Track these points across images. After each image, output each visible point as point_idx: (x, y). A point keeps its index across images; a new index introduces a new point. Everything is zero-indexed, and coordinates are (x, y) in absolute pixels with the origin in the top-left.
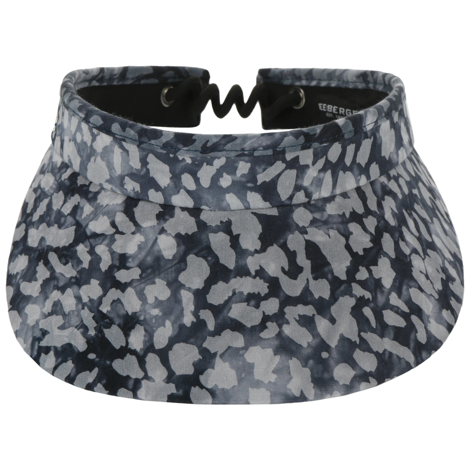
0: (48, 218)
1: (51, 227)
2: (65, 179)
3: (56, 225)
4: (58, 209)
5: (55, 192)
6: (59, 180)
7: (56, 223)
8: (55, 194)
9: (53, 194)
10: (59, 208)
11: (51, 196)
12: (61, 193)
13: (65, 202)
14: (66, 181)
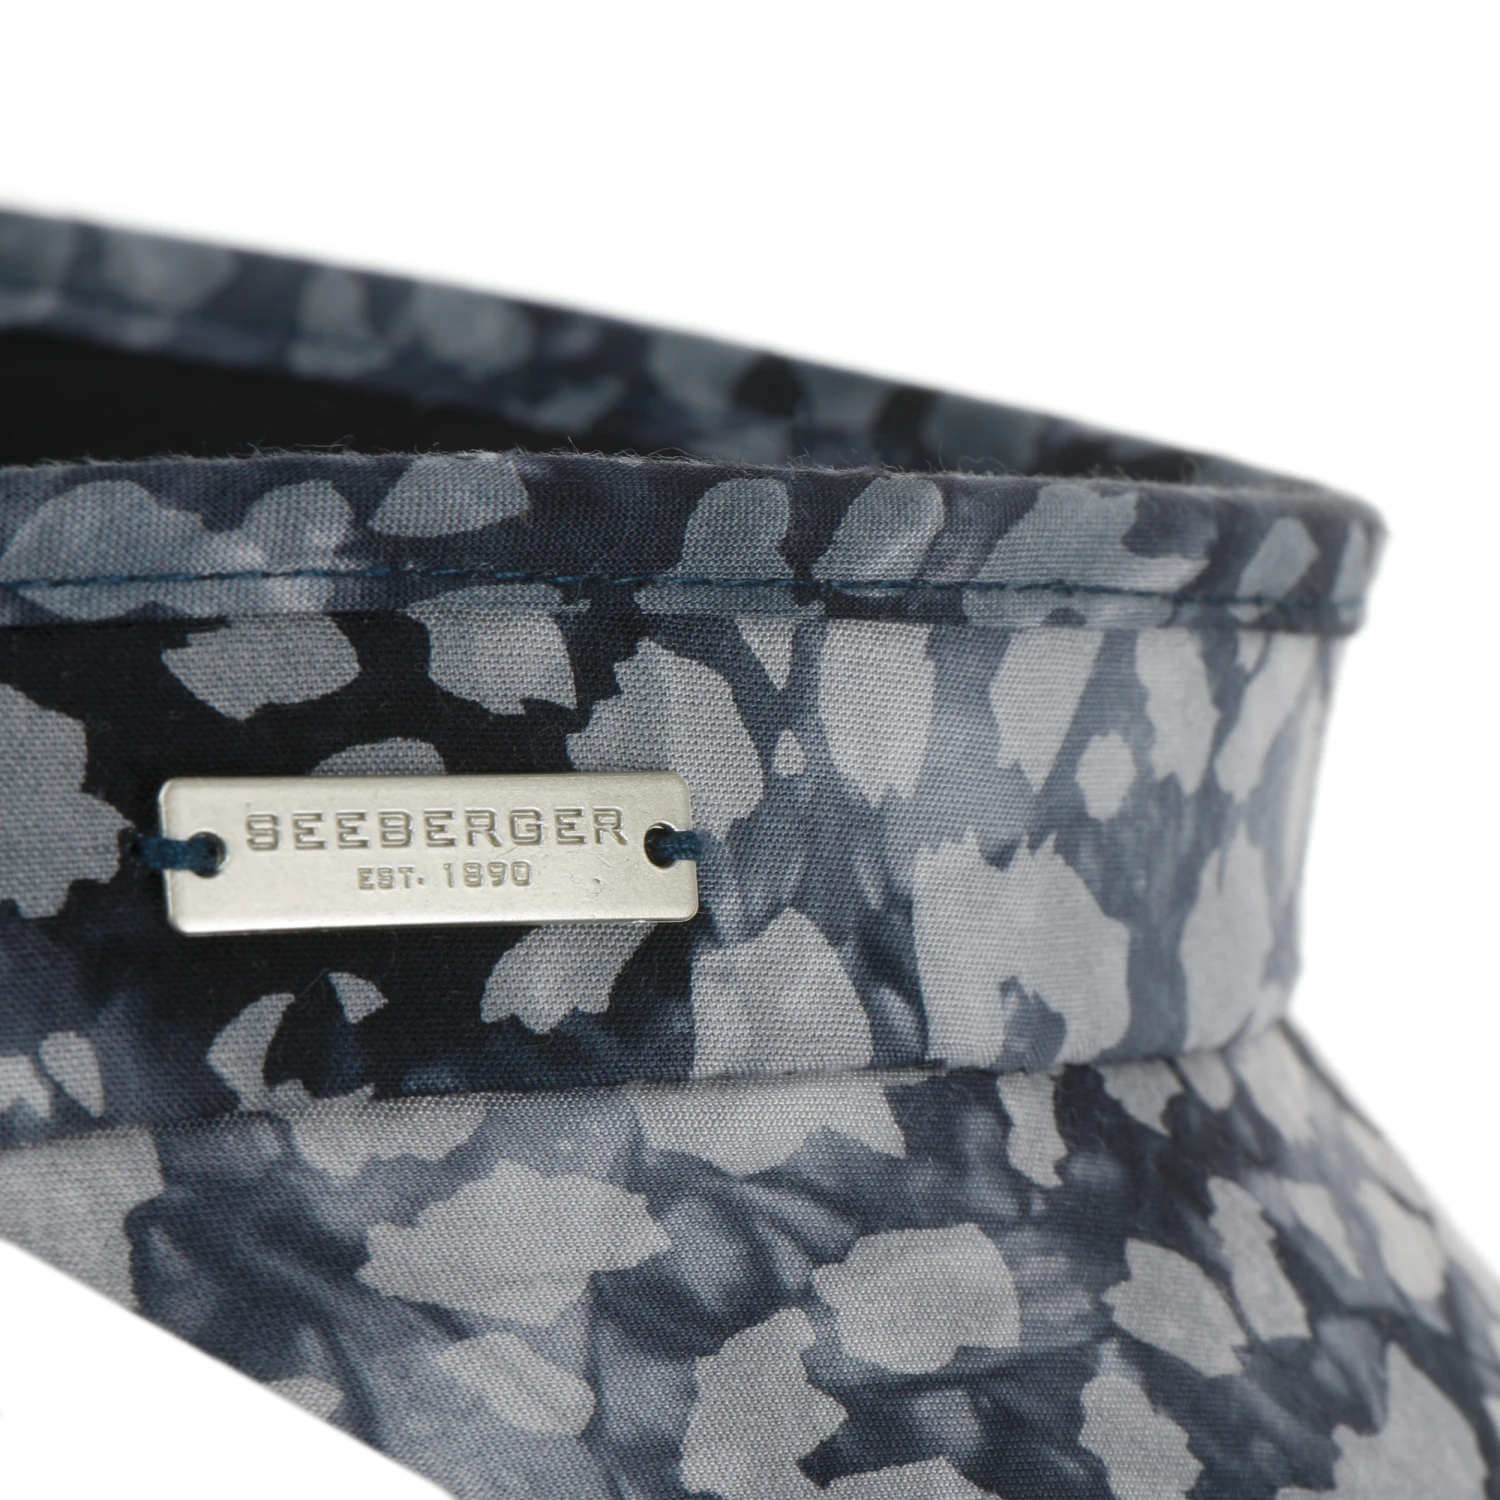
0: (1262, 1449)
1: (1341, 1471)
2: (1061, 1168)
3: (1343, 1435)
4: (1237, 1350)
5: (1097, 1288)
6: (1024, 1206)
7: (1324, 1423)
8: (1114, 1296)
9: (1104, 1310)
10: (1240, 1339)
11: (1111, 1331)
12: (1140, 1254)
13: (1218, 1273)
14: (1079, 1169)
